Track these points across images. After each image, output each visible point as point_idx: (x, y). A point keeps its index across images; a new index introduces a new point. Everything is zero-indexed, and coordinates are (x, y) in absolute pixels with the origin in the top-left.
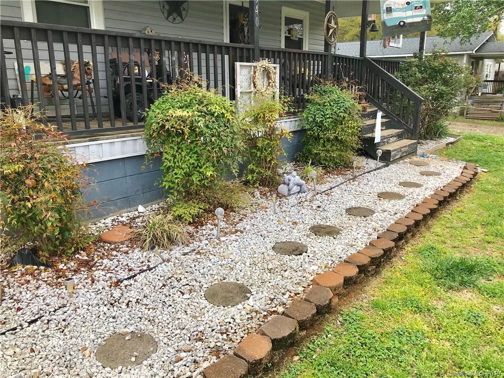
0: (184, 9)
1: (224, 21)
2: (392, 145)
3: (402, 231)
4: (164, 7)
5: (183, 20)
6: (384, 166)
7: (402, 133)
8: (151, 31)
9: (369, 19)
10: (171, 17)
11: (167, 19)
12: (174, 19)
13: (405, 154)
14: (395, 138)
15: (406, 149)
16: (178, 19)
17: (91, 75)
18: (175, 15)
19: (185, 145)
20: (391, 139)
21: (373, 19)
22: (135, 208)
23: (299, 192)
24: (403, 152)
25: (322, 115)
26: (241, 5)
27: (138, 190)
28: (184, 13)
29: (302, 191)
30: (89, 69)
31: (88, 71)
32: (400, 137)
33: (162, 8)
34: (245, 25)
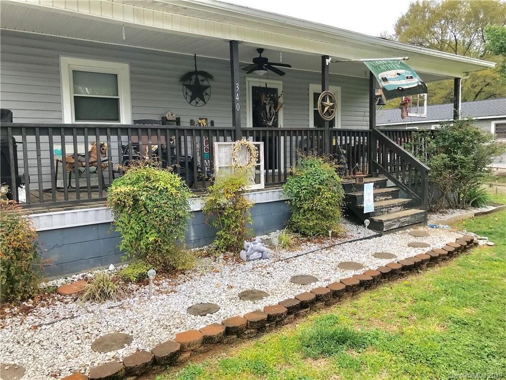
0: (207, 94)
1: (247, 101)
2: (392, 215)
3: (306, 300)
4: (187, 94)
5: (205, 103)
6: (376, 236)
7: (409, 202)
8: (172, 115)
9: (377, 94)
10: (194, 102)
11: (190, 103)
12: (197, 103)
13: (406, 224)
14: (400, 208)
15: (407, 219)
16: (201, 102)
17: (106, 154)
18: (197, 99)
19: (135, 214)
20: (392, 209)
21: (380, 94)
22: (107, 266)
23: (260, 259)
24: (402, 223)
25: (298, 186)
26: (265, 86)
27: (110, 251)
28: (206, 97)
29: (264, 257)
30: (103, 149)
31: (103, 151)
32: (406, 206)
33: (185, 94)
34: (267, 104)
